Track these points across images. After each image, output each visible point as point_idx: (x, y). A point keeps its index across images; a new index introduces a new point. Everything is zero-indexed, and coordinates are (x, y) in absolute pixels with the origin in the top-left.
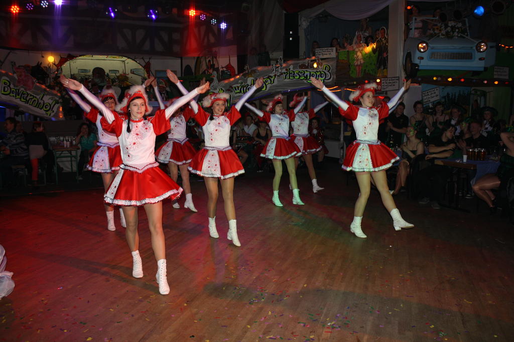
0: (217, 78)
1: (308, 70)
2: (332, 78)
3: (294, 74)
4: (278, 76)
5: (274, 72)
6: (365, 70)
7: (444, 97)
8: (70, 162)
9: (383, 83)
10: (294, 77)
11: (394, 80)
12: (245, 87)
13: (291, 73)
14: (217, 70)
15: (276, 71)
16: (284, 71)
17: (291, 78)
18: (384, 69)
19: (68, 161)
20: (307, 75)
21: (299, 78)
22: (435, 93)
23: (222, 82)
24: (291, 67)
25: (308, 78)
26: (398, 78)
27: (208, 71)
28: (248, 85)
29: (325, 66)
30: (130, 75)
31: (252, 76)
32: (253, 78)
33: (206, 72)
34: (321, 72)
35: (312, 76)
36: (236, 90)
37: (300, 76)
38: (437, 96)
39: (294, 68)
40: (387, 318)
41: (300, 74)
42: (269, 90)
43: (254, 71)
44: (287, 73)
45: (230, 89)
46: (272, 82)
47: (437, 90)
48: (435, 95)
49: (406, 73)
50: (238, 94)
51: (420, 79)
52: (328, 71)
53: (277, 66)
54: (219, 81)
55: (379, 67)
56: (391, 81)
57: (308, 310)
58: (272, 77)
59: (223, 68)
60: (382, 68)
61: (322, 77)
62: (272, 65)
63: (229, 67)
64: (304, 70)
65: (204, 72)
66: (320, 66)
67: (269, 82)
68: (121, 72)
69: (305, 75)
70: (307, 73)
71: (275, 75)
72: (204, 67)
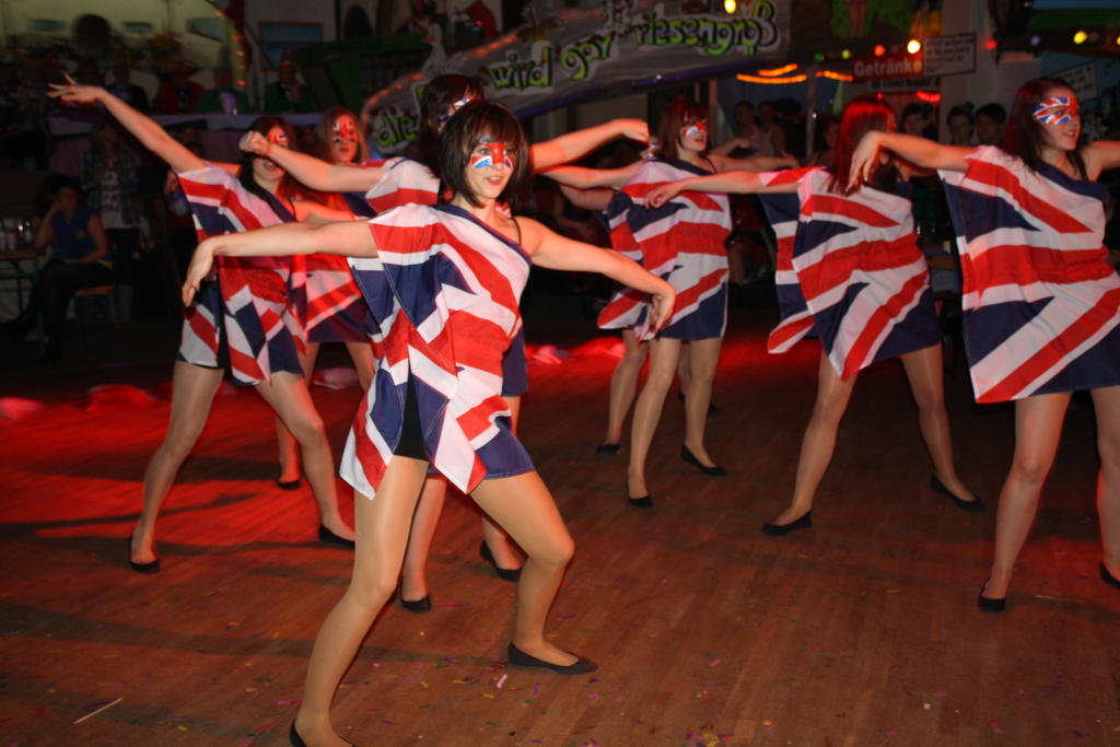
0: (444, 42)
1: (709, 17)
2: (779, 40)
3: (668, 29)
4: (621, 36)
5: (610, 23)
6: (876, 15)
7: (1111, 92)
8: (15, 295)
9: (929, 53)
10: (667, 39)
11: (960, 42)
12: (524, 69)
13: (660, 28)
14: (442, 20)
15: (615, 20)
16: (638, 20)
17: (659, 41)
18: (932, 9)
19: (7, 290)
20: (706, 34)
21: (683, 41)
22: (1082, 79)
23: (458, 55)
24: (660, 9)
25: (710, 39)
26: (973, 38)
27: (415, 24)
28: (533, 64)
29: (758, 6)
30: (188, 39)
31: (544, 38)
32: (547, 43)
33: (411, 26)
34: (746, 24)
35: (722, 36)
36: (498, 78)
37: (685, 37)
38: (1088, 87)
39: (667, 12)
40: (910, 694)
41: (685, 29)
42: (596, 77)
43: (550, 23)
44: (647, 26)
45: (482, 75)
46: (604, 55)
47: (1089, 69)
48: (1082, 84)
49: (997, 22)
50: (505, 92)
51: (1035, 41)
52: (769, 20)
53: (618, 7)
54: (449, 52)
55: (917, 7)
56: (951, 47)
57: (695, 675)
58: (602, 39)
59: (458, 13)
60: (926, 7)
61: (748, 37)
62: (604, 4)
63: (478, 11)
64: (697, 17)
65: (404, 28)
66: (743, 7)
67: (595, 52)
68: (159, 29)
69: (701, 32)
70: (706, 27)
71: (612, 35)
72: (404, 11)
